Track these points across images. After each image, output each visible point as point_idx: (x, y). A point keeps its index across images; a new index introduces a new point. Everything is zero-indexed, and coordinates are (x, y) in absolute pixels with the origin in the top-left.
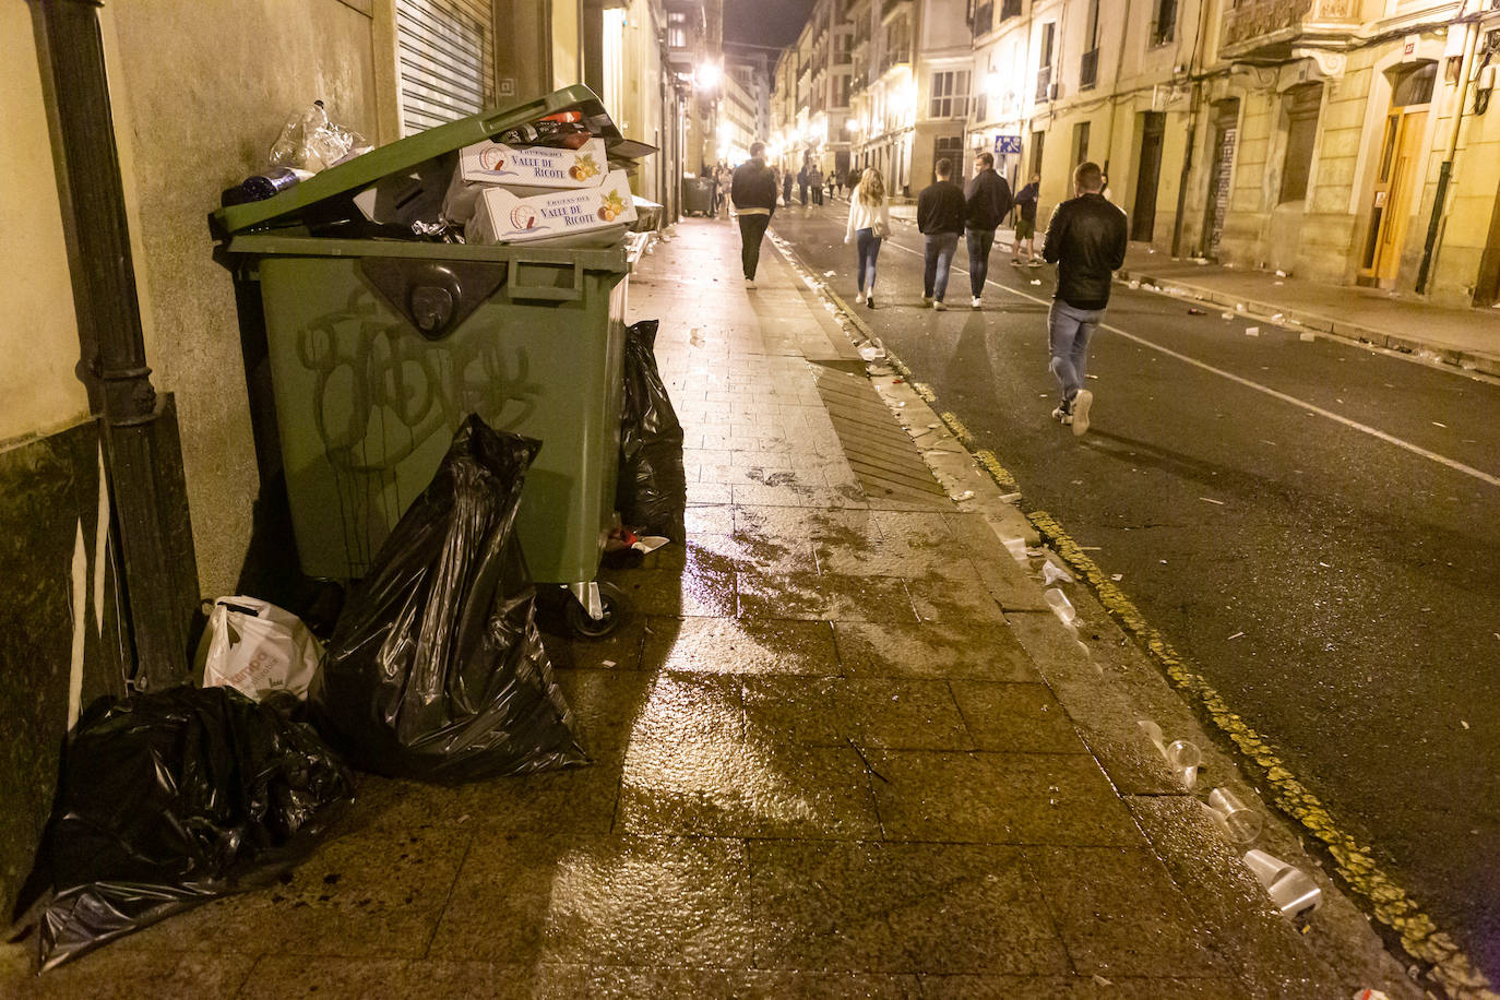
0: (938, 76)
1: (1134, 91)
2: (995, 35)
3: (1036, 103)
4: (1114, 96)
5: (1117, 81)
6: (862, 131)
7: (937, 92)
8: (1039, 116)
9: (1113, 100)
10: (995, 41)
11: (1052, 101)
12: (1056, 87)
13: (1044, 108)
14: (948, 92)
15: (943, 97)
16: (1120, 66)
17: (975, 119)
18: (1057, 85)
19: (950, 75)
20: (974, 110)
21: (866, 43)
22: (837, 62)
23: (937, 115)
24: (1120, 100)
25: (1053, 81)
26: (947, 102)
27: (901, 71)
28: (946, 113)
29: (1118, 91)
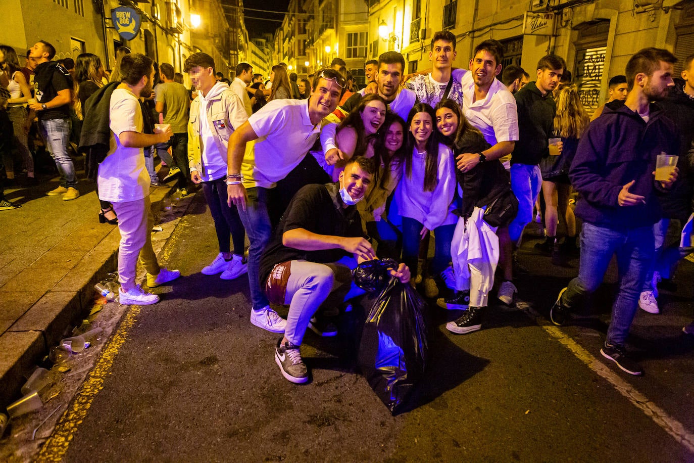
0: (350, 35)
1: (490, 26)
2: (382, 5)
3: (411, 43)
4: (473, 31)
5: (474, 21)
6: (312, 67)
7: (349, 44)
8: (413, 51)
9: (471, 35)
10: (382, 8)
11: (422, 40)
12: (425, 31)
13: (417, 45)
14: (356, 44)
15: (353, 47)
16: (476, 10)
17: (372, 56)
18: (425, 30)
19: (356, 35)
20: (371, 51)
21: (312, 20)
22: (300, 33)
23: (350, 57)
24: (477, 34)
25: (422, 27)
26: (355, 50)
27: (329, 32)
28: (355, 56)
29: (475, 28)
